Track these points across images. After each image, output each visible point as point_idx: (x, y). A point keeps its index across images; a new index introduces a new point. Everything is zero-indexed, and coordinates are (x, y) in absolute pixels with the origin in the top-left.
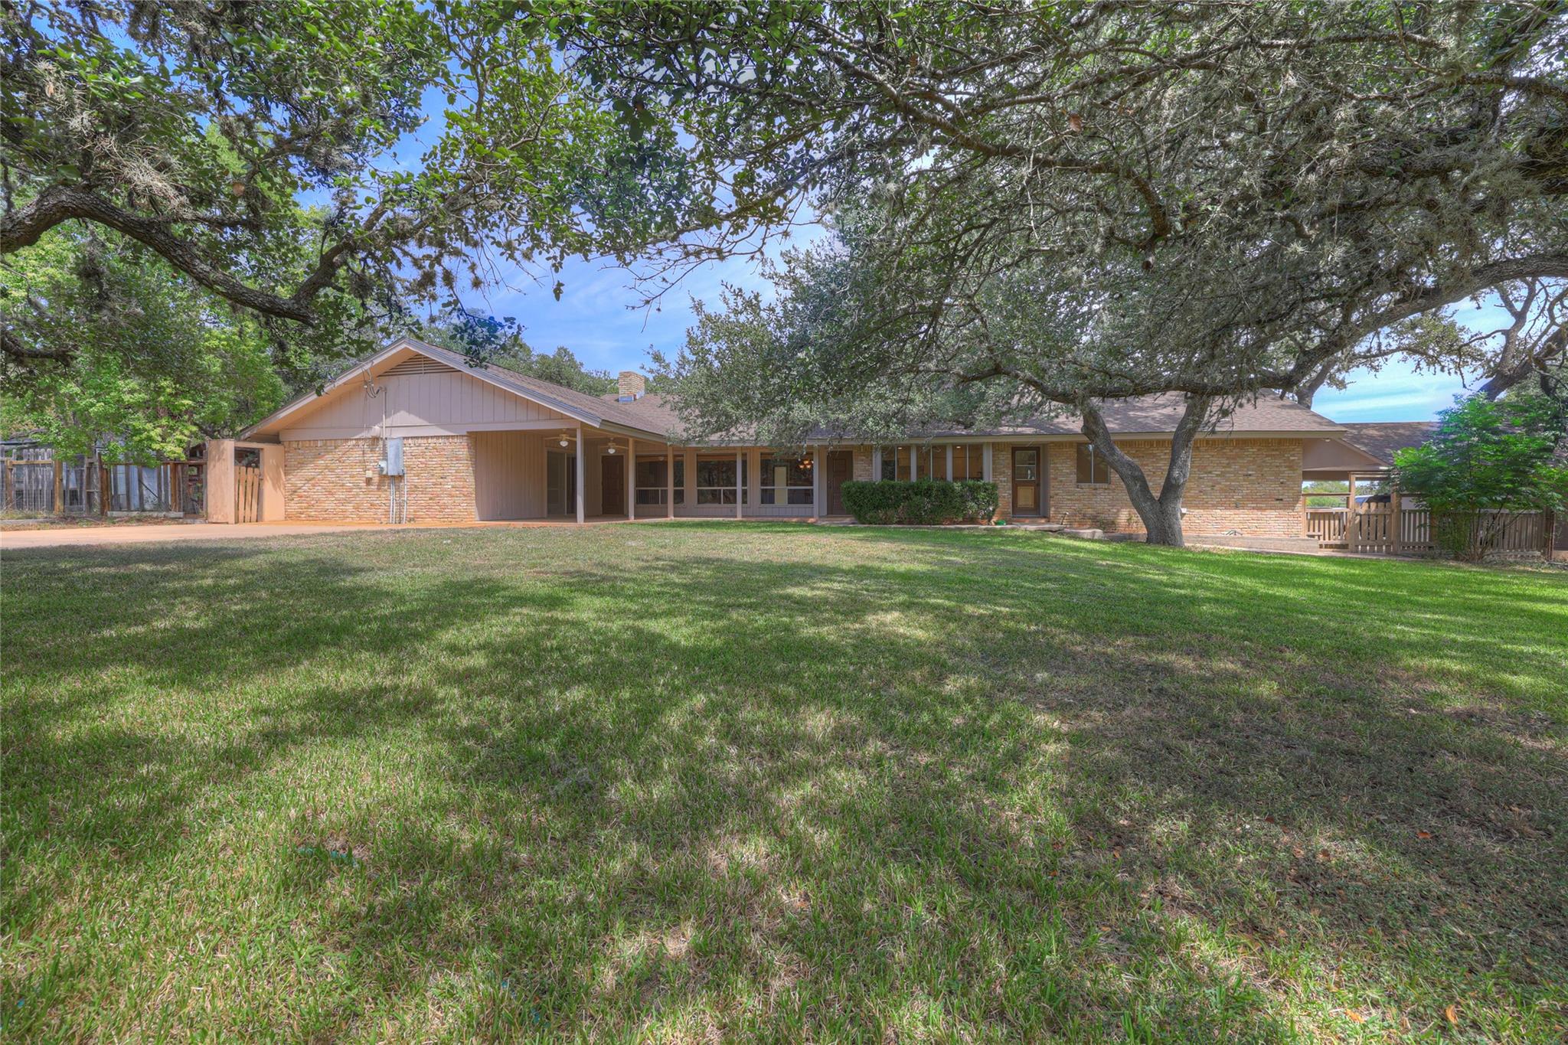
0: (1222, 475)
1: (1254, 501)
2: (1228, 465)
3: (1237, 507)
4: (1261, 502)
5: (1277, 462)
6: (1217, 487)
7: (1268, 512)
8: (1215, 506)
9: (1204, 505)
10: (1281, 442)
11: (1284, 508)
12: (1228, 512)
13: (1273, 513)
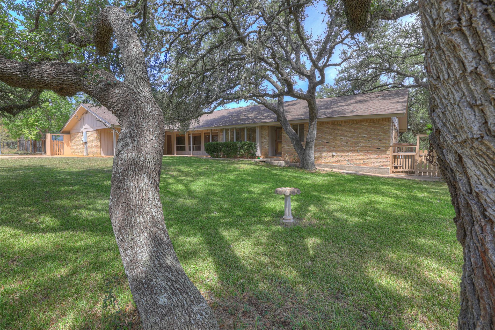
0: (351, 137)
1: (366, 149)
2: (354, 132)
3: (358, 152)
4: (369, 150)
5: (378, 130)
6: (349, 143)
7: (373, 155)
8: (348, 152)
9: (343, 151)
10: (379, 120)
11: (381, 153)
12: (354, 155)
13: (376, 155)
